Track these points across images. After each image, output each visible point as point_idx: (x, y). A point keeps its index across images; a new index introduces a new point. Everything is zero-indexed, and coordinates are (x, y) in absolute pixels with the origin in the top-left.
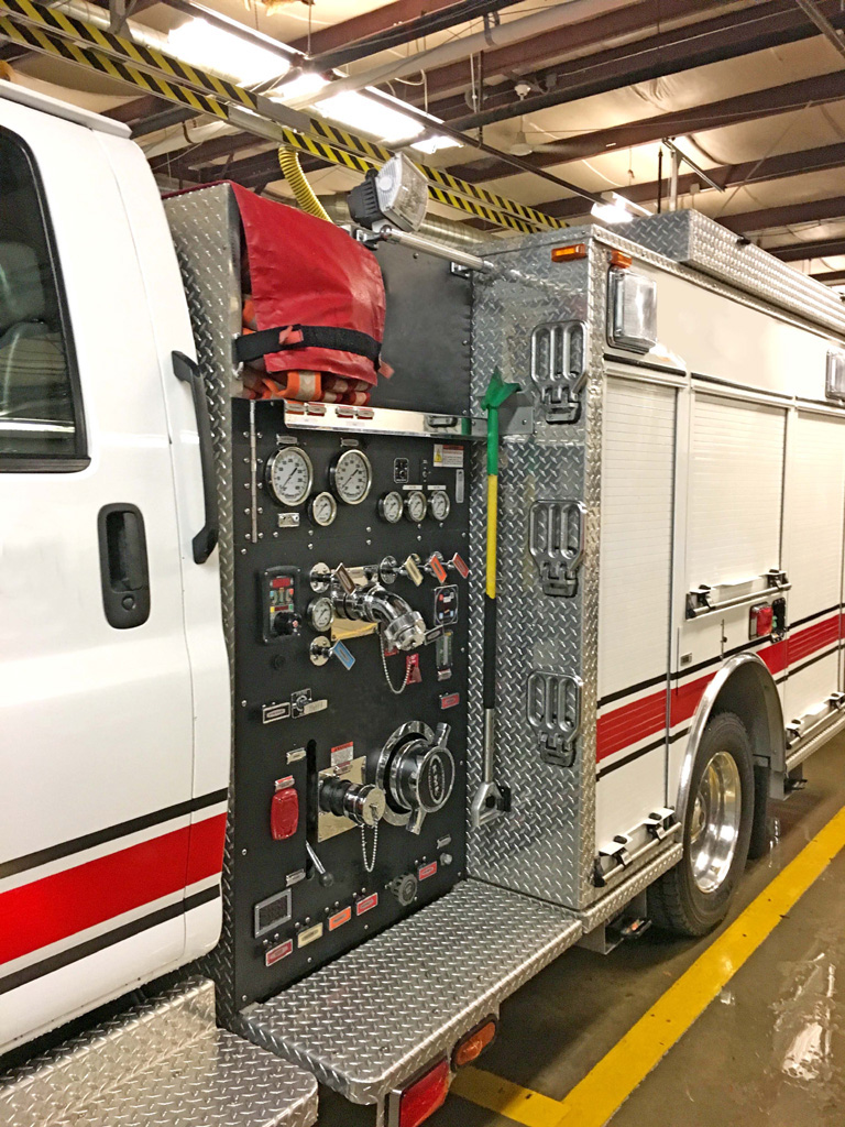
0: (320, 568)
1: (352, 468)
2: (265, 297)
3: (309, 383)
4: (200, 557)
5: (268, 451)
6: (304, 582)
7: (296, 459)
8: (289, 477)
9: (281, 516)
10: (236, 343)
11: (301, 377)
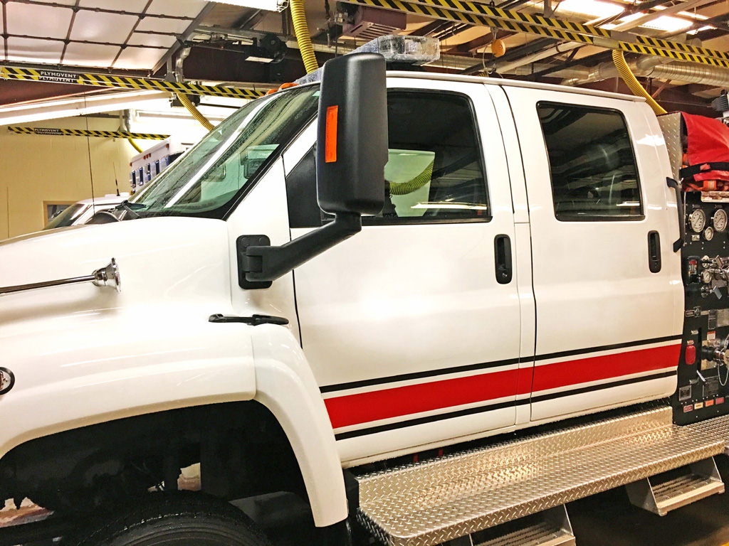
0: (706, 258)
1: (719, 217)
2: (693, 152)
3: (712, 184)
4: (675, 250)
5: (690, 211)
6: (700, 263)
7: (700, 214)
8: (697, 220)
9: (693, 236)
10: (681, 171)
11: (709, 182)
